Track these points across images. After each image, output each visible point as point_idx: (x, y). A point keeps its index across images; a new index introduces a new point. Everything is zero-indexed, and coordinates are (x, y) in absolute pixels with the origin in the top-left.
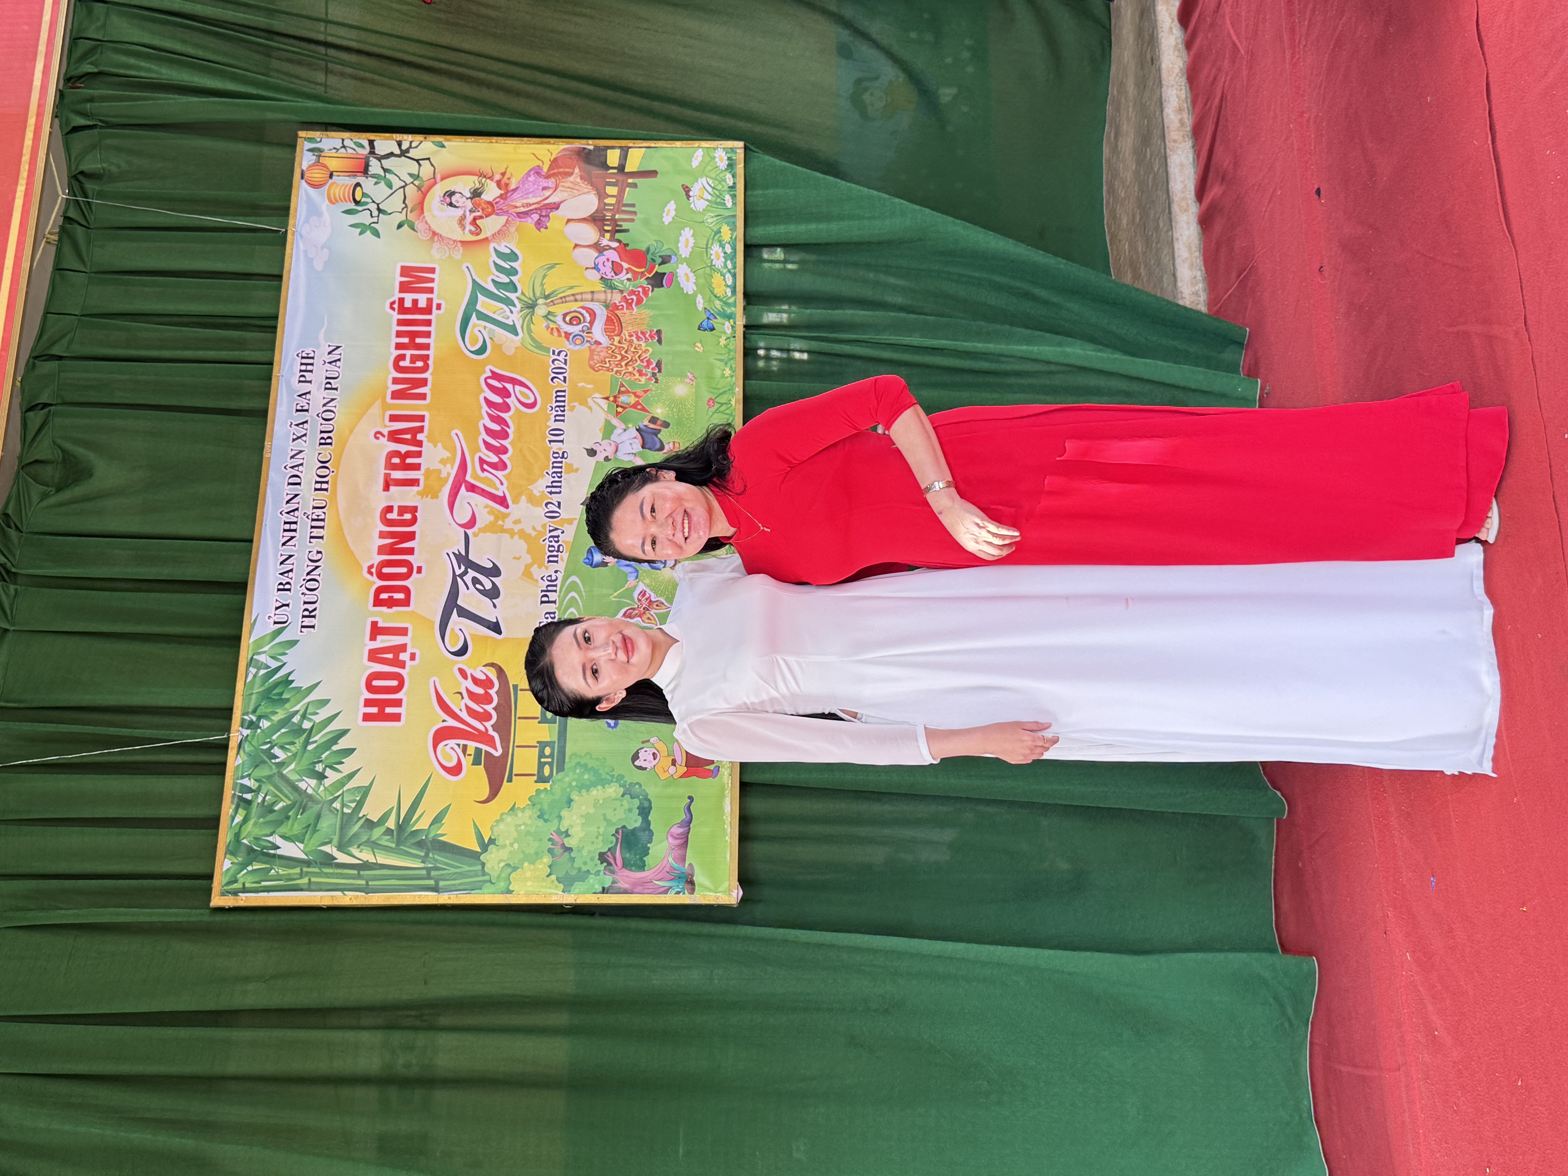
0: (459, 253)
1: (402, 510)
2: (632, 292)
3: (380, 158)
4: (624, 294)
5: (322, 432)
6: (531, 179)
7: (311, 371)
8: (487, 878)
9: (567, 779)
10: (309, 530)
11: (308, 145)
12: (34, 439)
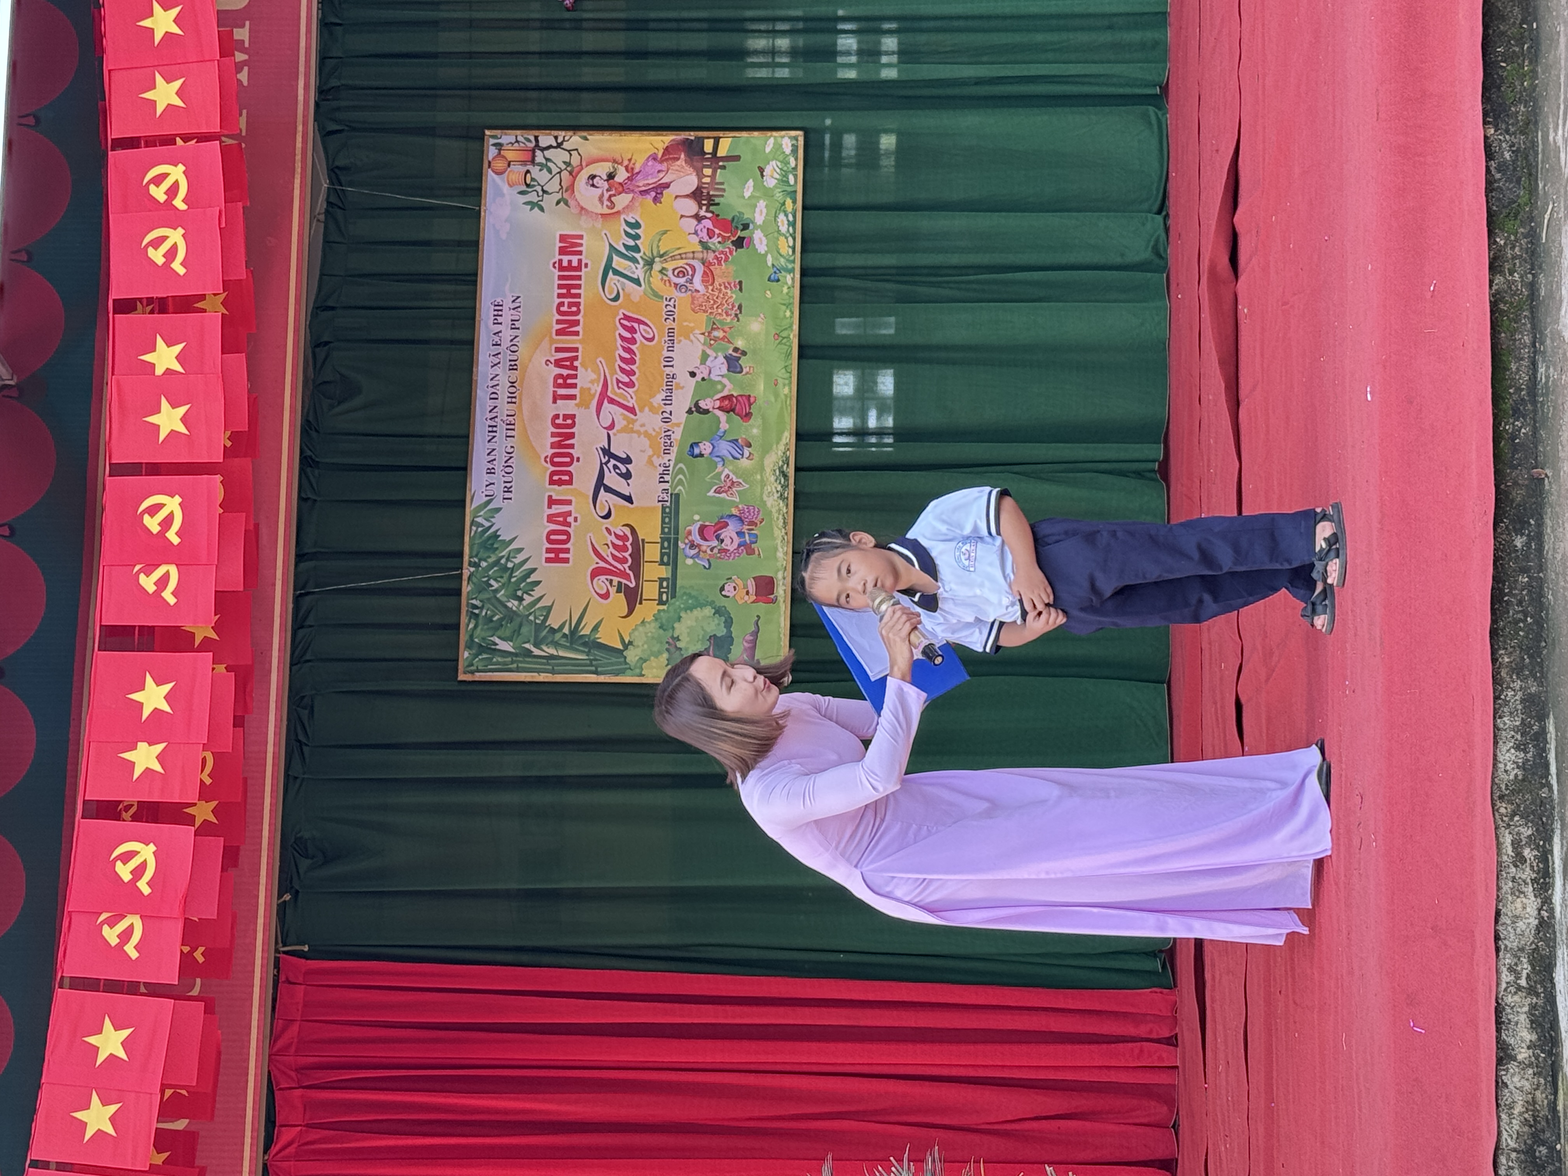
0: (599, 224)
1: (566, 417)
2: (722, 252)
3: (543, 149)
4: (717, 253)
5: (510, 361)
6: (650, 163)
7: (501, 316)
8: (627, 666)
9: (677, 603)
10: (505, 431)
11: (492, 141)
12: (322, 366)
